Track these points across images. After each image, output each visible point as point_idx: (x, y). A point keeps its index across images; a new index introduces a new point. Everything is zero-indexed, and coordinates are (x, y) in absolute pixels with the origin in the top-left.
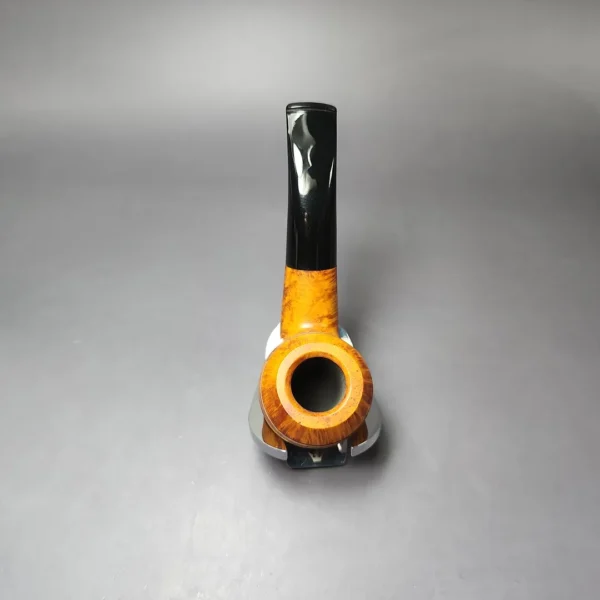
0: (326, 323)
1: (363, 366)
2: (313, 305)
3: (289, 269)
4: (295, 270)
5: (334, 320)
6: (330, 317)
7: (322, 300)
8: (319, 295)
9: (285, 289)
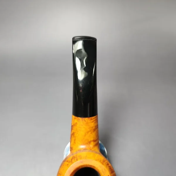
0: (92, 144)
2: (85, 135)
4: (76, 117)
6: (94, 141)
7: (90, 133)
8: (88, 130)
9: (72, 126)
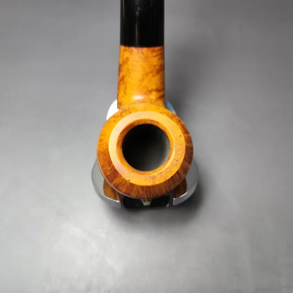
0: (154, 96)
1: (186, 132)
2: (142, 80)
3: (123, 48)
4: (127, 48)
5: (161, 94)
6: (158, 90)
7: (151, 75)
8: (148, 70)
9: (120, 66)
